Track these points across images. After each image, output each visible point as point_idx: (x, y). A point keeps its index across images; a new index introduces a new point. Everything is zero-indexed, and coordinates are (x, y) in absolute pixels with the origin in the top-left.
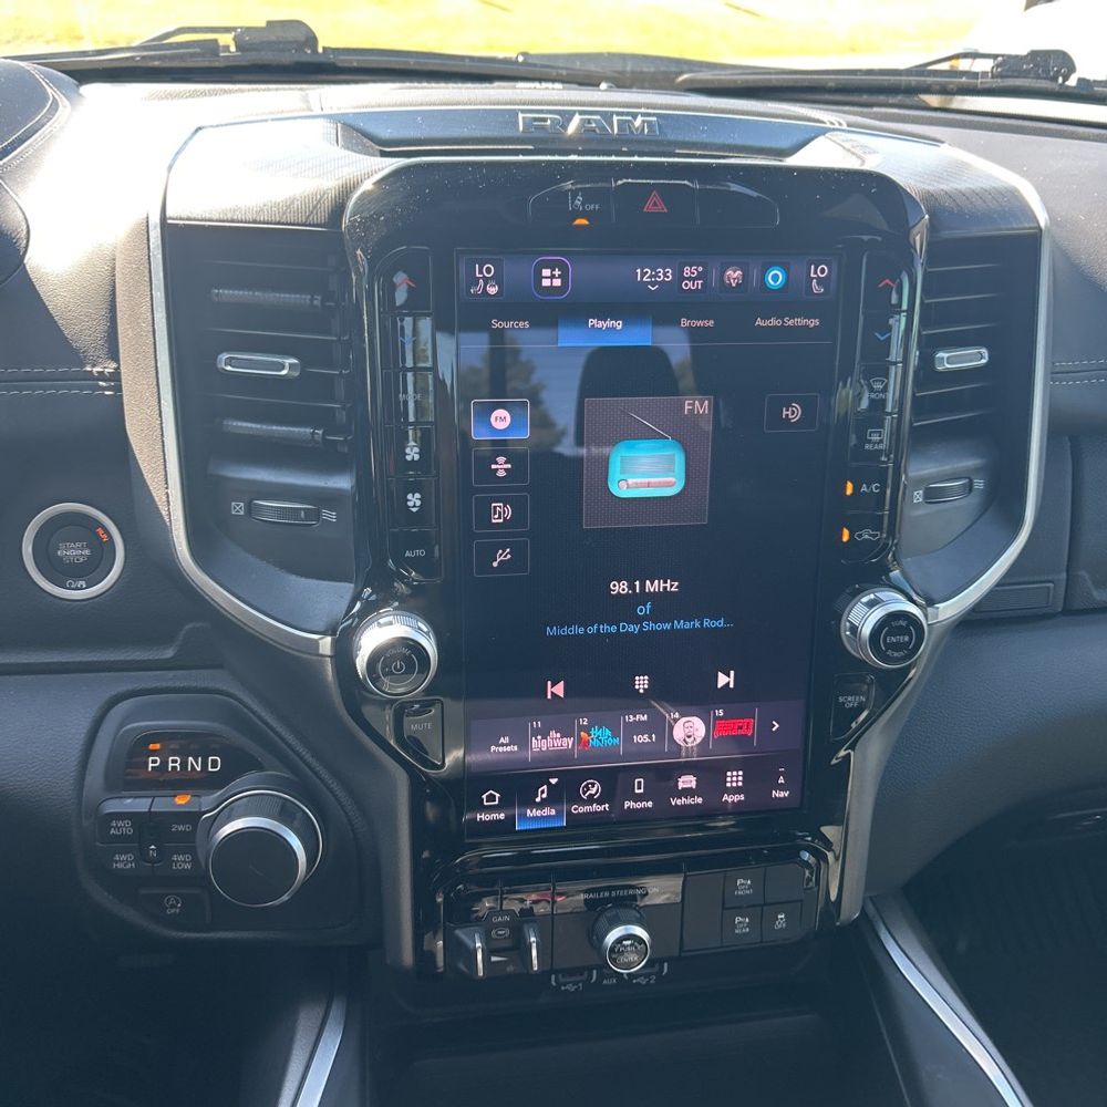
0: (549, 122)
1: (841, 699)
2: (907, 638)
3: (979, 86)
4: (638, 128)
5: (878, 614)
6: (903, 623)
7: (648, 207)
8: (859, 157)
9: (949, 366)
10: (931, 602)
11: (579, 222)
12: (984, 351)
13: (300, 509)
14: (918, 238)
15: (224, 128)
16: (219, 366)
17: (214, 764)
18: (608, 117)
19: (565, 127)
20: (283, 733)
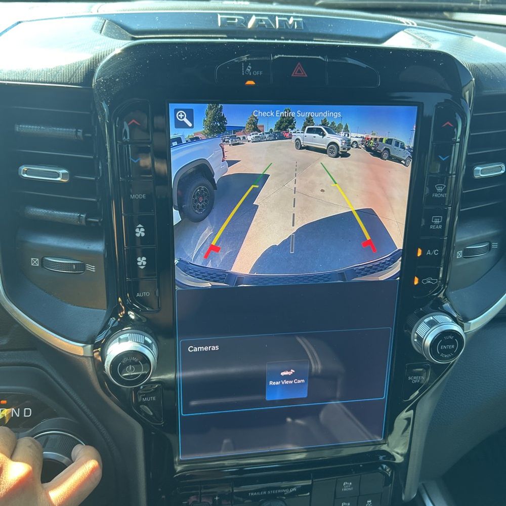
0: (236, 21)
1: (410, 378)
2: (453, 347)
3: (480, 8)
4: (291, 25)
5: (436, 331)
6: (451, 338)
7: (295, 74)
8: (427, 44)
9: (482, 176)
10: (466, 320)
11: (249, 83)
12: (503, 166)
13: (73, 264)
14: (467, 93)
15: (34, 22)
16: (19, 174)
17: (28, 412)
18: (272, 18)
19: (247, 24)
20: (70, 393)
